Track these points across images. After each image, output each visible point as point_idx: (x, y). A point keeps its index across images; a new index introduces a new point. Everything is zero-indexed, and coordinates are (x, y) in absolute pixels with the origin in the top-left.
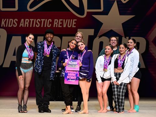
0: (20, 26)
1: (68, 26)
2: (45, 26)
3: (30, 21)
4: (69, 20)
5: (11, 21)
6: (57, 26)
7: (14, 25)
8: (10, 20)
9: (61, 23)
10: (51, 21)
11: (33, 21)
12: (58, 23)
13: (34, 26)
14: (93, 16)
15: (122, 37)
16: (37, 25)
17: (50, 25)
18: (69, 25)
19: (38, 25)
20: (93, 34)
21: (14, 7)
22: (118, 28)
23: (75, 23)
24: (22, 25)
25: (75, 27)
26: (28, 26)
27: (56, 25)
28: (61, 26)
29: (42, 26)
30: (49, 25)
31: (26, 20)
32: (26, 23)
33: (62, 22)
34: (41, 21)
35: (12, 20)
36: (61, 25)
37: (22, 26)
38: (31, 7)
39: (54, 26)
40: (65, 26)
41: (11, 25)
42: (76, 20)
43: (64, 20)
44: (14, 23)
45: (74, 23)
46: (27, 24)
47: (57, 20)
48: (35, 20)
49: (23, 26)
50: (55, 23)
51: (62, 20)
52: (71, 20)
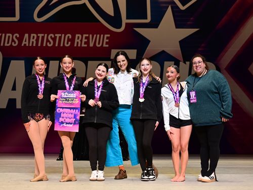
0: (23, 45)
1: (97, 45)
2: (62, 45)
3: (38, 37)
4: (98, 36)
5: (9, 37)
6: (79, 45)
7: (13, 43)
8: (8, 35)
9: (86, 40)
10: (70, 37)
11: (43, 37)
12: (81, 41)
13: (44, 45)
14: (135, 29)
15: (180, 61)
16: (48, 43)
17: (70, 43)
18: (99, 44)
19: (50, 43)
20: (135, 58)
21: (14, 16)
22: (174, 49)
23: (108, 41)
24: (25, 43)
25: (107, 46)
26: (34, 45)
27: (78, 43)
28: (86, 46)
29: (57, 45)
30: (67, 44)
31: (32, 35)
32: (31, 40)
33: (87, 38)
34: (56, 37)
35: (11, 35)
36: (85, 43)
37: (25, 45)
38: (39, 16)
39: (75, 45)
40: (91, 45)
41: (8, 43)
42: (109, 36)
43: (91, 36)
44: (13, 41)
45: (106, 40)
46: (33, 42)
47: (80, 36)
48: (46, 35)
49: (27, 45)
50: (76, 41)
51: (87, 35)
52: (102, 36)
